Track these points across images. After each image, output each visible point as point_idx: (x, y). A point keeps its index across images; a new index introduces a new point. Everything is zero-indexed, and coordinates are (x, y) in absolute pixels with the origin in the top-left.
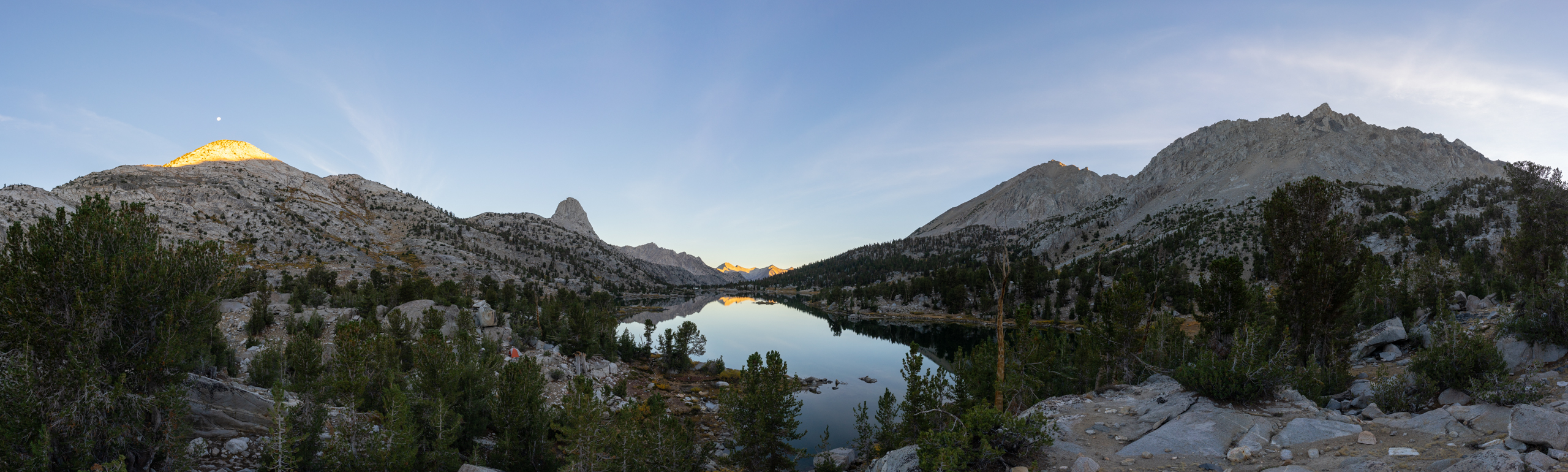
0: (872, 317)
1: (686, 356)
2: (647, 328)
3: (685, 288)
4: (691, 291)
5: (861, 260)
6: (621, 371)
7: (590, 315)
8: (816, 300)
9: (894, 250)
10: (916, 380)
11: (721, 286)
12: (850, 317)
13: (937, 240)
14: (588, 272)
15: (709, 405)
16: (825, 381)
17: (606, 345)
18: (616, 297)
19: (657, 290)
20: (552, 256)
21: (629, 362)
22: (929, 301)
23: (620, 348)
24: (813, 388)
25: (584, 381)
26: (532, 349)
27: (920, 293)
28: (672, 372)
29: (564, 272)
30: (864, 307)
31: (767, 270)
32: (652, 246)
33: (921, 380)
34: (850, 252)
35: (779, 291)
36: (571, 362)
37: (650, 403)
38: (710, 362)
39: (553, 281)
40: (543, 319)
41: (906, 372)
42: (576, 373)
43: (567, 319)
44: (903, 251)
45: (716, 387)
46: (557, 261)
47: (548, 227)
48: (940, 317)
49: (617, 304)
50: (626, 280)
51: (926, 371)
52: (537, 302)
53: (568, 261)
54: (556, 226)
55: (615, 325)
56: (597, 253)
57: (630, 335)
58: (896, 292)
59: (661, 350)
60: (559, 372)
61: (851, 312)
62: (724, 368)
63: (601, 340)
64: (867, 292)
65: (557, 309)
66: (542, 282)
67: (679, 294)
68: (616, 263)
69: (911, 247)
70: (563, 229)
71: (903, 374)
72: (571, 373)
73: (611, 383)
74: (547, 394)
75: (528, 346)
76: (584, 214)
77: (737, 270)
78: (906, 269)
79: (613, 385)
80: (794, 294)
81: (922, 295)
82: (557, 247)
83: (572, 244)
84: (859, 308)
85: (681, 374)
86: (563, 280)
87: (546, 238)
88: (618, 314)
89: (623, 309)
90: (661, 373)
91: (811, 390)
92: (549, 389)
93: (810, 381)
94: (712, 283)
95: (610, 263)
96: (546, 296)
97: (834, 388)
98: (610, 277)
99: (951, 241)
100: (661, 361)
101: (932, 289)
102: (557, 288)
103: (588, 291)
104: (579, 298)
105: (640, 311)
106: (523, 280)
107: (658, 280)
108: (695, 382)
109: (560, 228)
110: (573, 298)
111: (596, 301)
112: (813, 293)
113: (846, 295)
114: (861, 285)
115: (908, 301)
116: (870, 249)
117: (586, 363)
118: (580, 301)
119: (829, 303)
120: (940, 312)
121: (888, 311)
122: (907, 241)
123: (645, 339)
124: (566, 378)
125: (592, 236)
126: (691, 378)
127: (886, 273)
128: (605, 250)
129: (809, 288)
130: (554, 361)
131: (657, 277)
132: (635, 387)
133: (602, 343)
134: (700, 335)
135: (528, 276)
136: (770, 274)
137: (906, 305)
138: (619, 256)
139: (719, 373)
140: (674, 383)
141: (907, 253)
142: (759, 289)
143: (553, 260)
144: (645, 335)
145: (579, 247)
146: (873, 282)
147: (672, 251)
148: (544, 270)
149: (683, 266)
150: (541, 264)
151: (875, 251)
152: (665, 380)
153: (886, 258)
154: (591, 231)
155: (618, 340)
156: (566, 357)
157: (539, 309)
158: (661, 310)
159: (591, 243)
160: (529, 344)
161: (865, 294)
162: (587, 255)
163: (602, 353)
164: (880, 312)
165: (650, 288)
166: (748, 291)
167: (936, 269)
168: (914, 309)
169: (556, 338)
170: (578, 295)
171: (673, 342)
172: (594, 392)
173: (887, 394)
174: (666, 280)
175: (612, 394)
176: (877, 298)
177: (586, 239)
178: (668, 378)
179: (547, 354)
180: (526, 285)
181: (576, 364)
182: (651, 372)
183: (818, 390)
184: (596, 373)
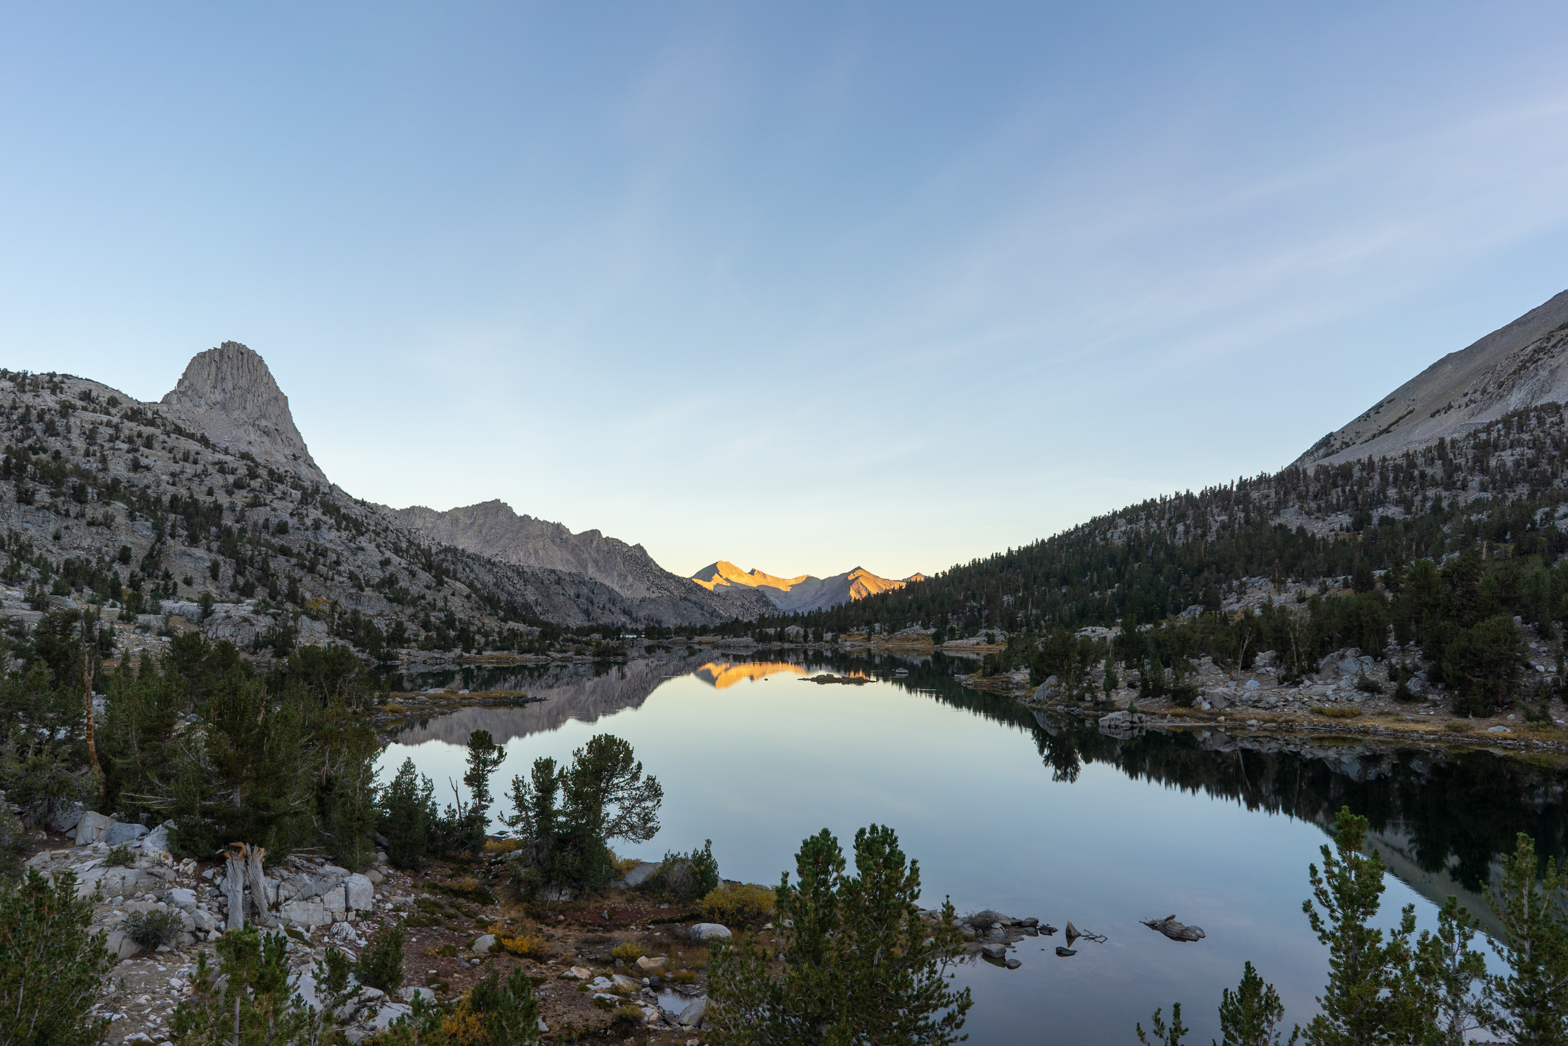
0: (1178, 723)
1: (599, 843)
2: (476, 757)
3: (596, 636)
4: (614, 643)
5: (1135, 548)
6: (385, 900)
7: (284, 719)
8: (996, 670)
9: (1246, 510)
10: (1361, 942)
11: (704, 630)
12: (1106, 719)
13: (1397, 468)
14: (283, 585)
15: (670, 1002)
16: (1031, 927)
17: (336, 816)
18: (375, 662)
19: (508, 641)
20: (155, 527)
21: (414, 868)
22: (1378, 674)
23: (383, 826)
24: (994, 947)
25: (255, 945)
26: (61, 845)
27: (1343, 644)
28: (554, 896)
29: (198, 579)
30: (1149, 689)
31: (844, 582)
32: (495, 510)
33: (1383, 946)
34: (1099, 525)
35: (880, 644)
36: (210, 882)
37: (482, 1001)
38: (672, 861)
39: (156, 610)
40: (108, 738)
41: (1323, 913)
42: (226, 917)
43: (201, 734)
44: (1277, 513)
45: (694, 943)
46: (175, 546)
47: (148, 430)
48: (1422, 728)
49: (378, 686)
50: (410, 611)
51: (1400, 916)
52: (88, 678)
53: (215, 546)
54: (179, 431)
55: (372, 749)
56: (317, 525)
57: (419, 782)
58: (1259, 643)
59: (520, 826)
60: (164, 919)
61: (1109, 706)
62: (714, 881)
63: (320, 800)
64: (1159, 645)
65: (166, 700)
66: (110, 612)
67: (578, 653)
68: (379, 558)
69: (1302, 498)
70: (204, 441)
71: (1315, 918)
72: (208, 919)
73: (352, 945)
74: (113, 1005)
75: (43, 835)
76: (280, 400)
77: (753, 583)
78: (1288, 571)
79: (356, 948)
80: (925, 653)
81: (1350, 652)
82: (175, 499)
83: (230, 493)
84: (1135, 694)
85: (582, 903)
86: (193, 607)
87: (136, 466)
88: (381, 716)
89: (396, 700)
90: (518, 899)
91: (988, 956)
92: (122, 986)
93: (983, 924)
94: (678, 622)
95: (361, 556)
96: (126, 657)
97: (1060, 952)
98: (358, 600)
99: (1451, 469)
100: (519, 859)
101: (1385, 633)
102: (169, 633)
103: (281, 643)
104: (246, 667)
105: (452, 706)
106: (37, 603)
107: (513, 612)
108: (626, 927)
109: (192, 436)
110: (226, 667)
111: (306, 676)
112: (985, 648)
113: (1088, 653)
114: (1139, 622)
115: (1303, 672)
116: (1162, 512)
117: (264, 881)
118: (250, 675)
119: (1037, 679)
120: (1422, 710)
121: (1232, 704)
122: (1290, 478)
123: (467, 794)
124: (187, 939)
125: (304, 471)
126: (613, 911)
127: (1218, 581)
128: (346, 517)
129: (974, 634)
130: (146, 881)
131: (508, 602)
132: (431, 950)
133: (323, 810)
134: (643, 777)
135: (59, 591)
136: (853, 594)
137: (1296, 684)
138: (392, 537)
139: (701, 896)
140: (559, 932)
141: (1291, 519)
142: (818, 638)
143: (160, 538)
144: (470, 780)
145: (255, 504)
146: (1177, 611)
147: (558, 527)
148: (124, 573)
149: (591, 572)
150: (112, 552)
151: (1182, 517)
152: (530, 923)
153: (1219, 537)
154: (301, 455)
155: (378, 798)
156: (189, 866)
157: (98, 704)
158: (520, 702)
159: (297, 494)
160: (48, 828)
161: (1151, 648)
162: (282, 529)
163: (321, 841)
164: (1206, 706)
165: (486, 635)
166: (787, 646)
167: (1398, 564)
168: (1324, 697)
169: (154, 802)
170: (243, 656)
171: (559, 799)
172: (290, 980)
173: (1251, 983)
174: (538, 609)
175: (352, 981)
176: (1194, 662)
177: (280, 479)
178: (539, 917)
179: (120, 858)
180: (47, 622)
181: (225, 884)
182: (483, 898)
183: (1009, 955)
184: (297, 913)
